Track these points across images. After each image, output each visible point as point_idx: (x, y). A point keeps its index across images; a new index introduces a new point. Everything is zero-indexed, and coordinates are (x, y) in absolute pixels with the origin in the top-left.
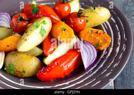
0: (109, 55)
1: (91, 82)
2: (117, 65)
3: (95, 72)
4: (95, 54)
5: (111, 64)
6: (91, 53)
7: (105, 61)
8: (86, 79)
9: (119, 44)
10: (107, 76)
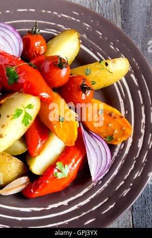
0: (127, 152)
1: (101, 204)
2: (139, 175)
3: (106, 185)
4: (108, 158)
5: (130, 171)
6: (102, 156)
7: (120, 164)
8: (93, 196)
9: (143, 131)
10: (124, 195)
